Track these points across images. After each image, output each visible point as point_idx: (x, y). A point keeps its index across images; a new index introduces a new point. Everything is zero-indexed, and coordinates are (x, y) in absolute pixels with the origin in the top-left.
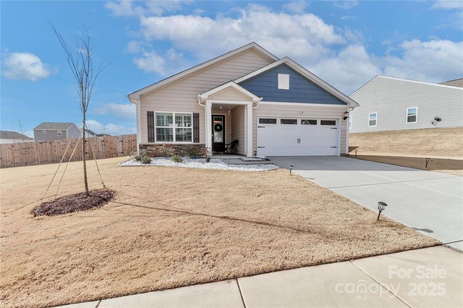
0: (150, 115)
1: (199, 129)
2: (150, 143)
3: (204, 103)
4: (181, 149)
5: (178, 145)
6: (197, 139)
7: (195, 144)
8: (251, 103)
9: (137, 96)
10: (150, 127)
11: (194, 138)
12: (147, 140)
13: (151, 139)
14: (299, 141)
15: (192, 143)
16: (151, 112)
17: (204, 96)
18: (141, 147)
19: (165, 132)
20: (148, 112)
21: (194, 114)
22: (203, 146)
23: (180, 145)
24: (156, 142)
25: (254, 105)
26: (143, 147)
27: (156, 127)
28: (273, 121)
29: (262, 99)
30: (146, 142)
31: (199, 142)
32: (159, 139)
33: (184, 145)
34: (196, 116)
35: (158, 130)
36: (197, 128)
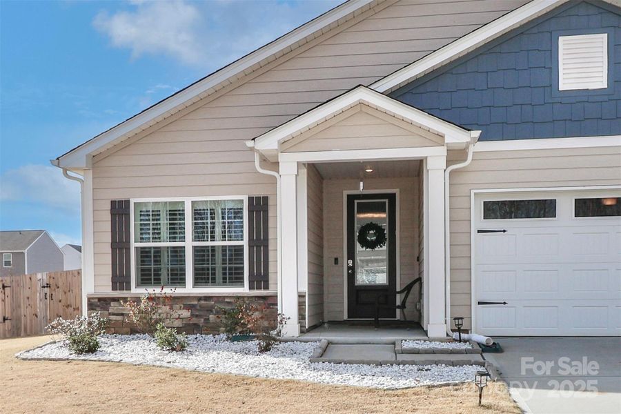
0: (119, 210)
1: (266, 247)
2: (117, 294)
3: (275, 165)
4: (210, 310)
5: (199, 299)
6: (261, 278)
7: (256, 292)
8: (443, 151)
9: (81, 158)
10: (119, 245)
11: (251, 275)
12: (111, 288)
13: (120, 281)
15: (244, 290)
16: (121, 202)
17: (268, 143)
18: (91, 306)
19: (165, 258)
20: (113, 203)
21: (251, 199)
22: (270, 302)
23: (207, 298)
24: (136, 291)
25: (456, 155)
26: (99, 303)
27: (134, 245)
28: (544, 209)
29: (476, 134)
30: (107, 291)
31: (267, 287)
32: (144, 280)
33: (220, 299)
34: (260, 208)
35: (144, 254)
36: (261, 243)
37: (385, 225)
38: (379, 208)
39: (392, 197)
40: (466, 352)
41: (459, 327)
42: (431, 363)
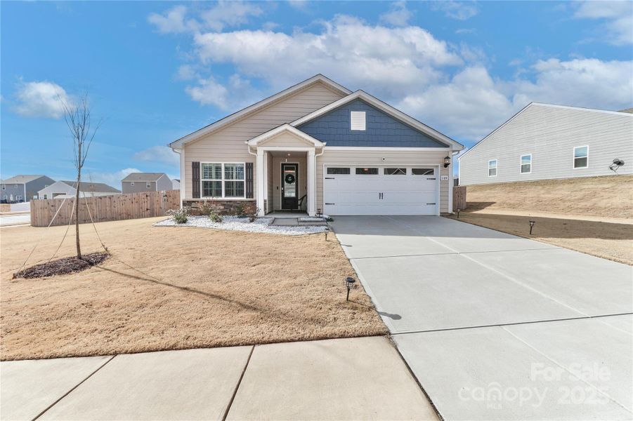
0: (196, 166)
1: (252, 182)
2: (195, 199)
3: (256, 151)
4: (231, 206)
5: (227, 202)
6: (250, 194)
7: (249, 199)
8: (314, 149)
9: (180, 144)
10: (196, 180)
11: (247, 193)
12: (192, 195)
13: (196, 194)
14: (381, 195)
15: (244, 198)
16: (196, 163)
17: (253, 143)
18: (184, 204)
19: (214, 186)
20: (193, 163)
21: (247, 164)
22: (254, 203)
23: (230, 201)
24: (202, 198)
25: (318, 151)
26: (187, 203)
27: (201, 180)
28: (346, 171)
29: (325, 143)
30: (190, 198)
31: (252, 197)
32: (206, 194)
33: (235, 202)
34: (250, 167)
35: (205, 184)
36: (250, 180)
37: (295, 175)
38: (292, 169)
39: (297, 165)
40: (322, 221)
41: (319, 213)
42: (310, 225)
